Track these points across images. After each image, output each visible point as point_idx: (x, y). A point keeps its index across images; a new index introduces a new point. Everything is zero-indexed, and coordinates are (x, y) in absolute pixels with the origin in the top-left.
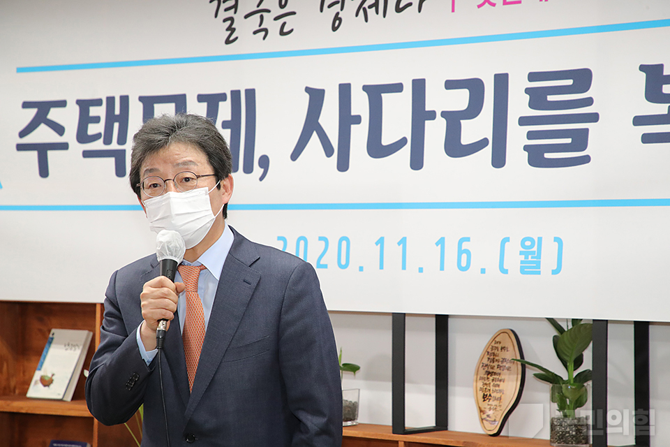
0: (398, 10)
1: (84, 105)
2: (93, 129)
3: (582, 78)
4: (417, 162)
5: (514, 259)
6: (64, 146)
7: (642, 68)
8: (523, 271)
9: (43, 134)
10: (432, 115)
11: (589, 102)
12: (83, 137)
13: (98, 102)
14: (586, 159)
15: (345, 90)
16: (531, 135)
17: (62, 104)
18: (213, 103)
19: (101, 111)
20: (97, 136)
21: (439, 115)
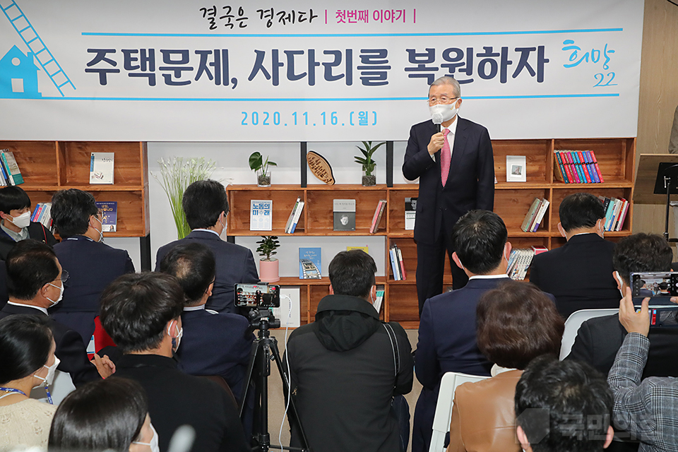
0: (300, 21)
1: (127, 53)
2: (133, 64)
3: (383, 53)
4: (312, 82)
5: (356, 119)
6: (118, 71)
7: (407, 50)
8: (360, 124)
9: (102, 65)
10: (318, 64)
11: (387, 62)
12: (127, 66)
13: (136, 51)
14: (387, 83)
15: (275, 53)
16: (362, 73)
17: (114, 51)
18: (204, 54)
19: (138, 55)
20: (137, 67)
21: (321, 64)
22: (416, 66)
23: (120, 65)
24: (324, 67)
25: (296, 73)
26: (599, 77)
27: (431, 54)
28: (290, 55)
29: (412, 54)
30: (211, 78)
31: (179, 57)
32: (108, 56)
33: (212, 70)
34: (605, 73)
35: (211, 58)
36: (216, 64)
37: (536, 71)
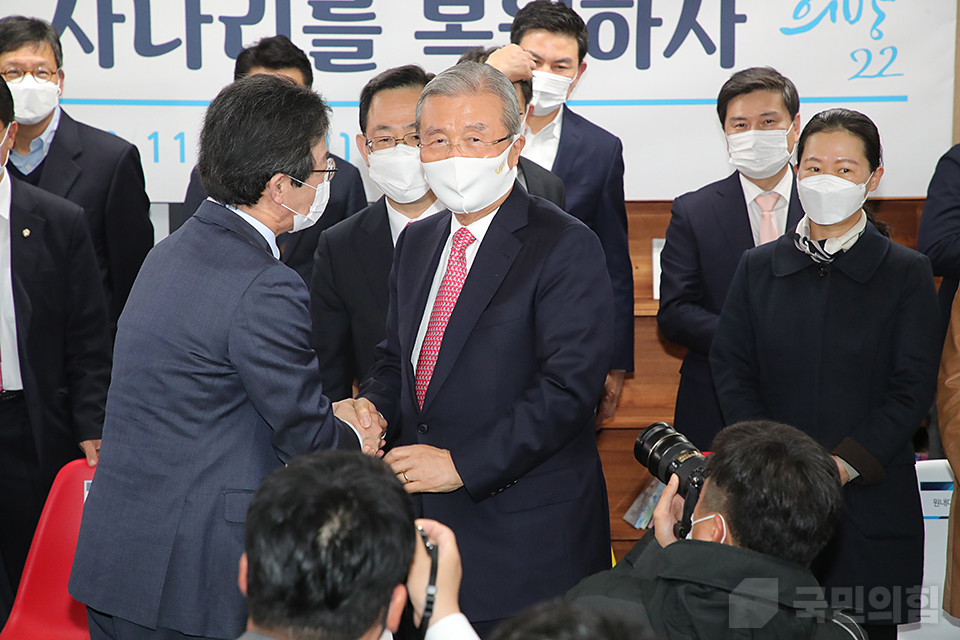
4: (194, 61)
10: (209, 19)
11: (372, 16)
14: (373, 66)
16: (316, 43)
21: (216, 19)
22: (441, 26)
24: (222, 26)
25: (157, 40)
26: (862, 57)
34: (875, 47)
37: (717, 41)
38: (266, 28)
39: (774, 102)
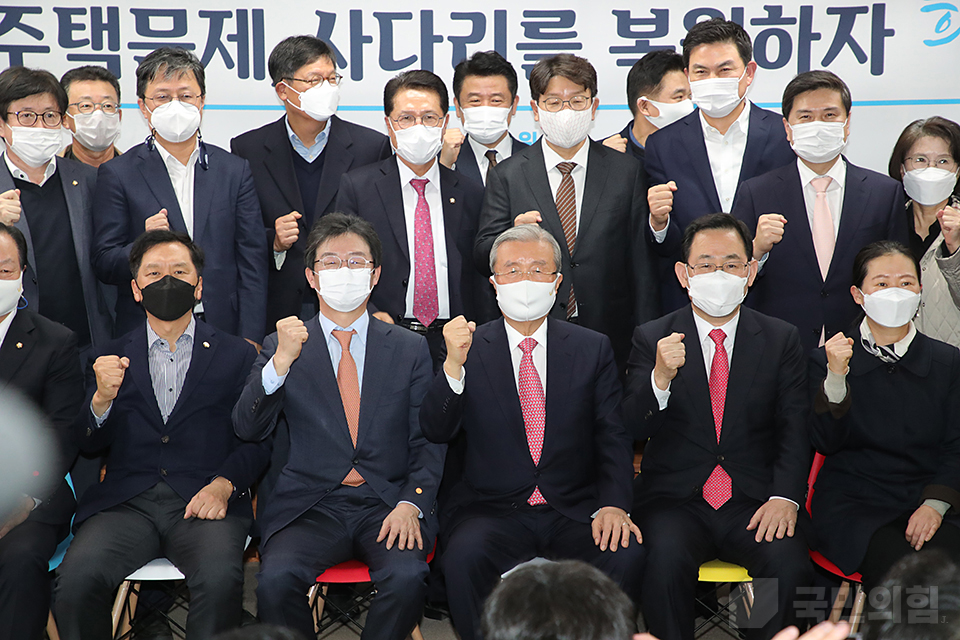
1: (64, 14)
2: (76, 35)
3: (568, 18)
6: (46, 49)
7: (614, 12)
10: (440, 39)
11: (574, 34)
12: (65, 40)
13: (82, 11)
15: (356, 17)
16: (527, 57)
17: (38, 10)
18: (216, 19)
19: (86, 19)
20: (84, 42)
21: (445, 39)
22: (631, 42)
23: (51, 38)
24: (451, 44)
25: (397, 57)
27: (661, 18)
28: (386, 20)
29: (624, 20)
30: (230, 65)
31: (166, 23)
32: (26, 19)
33: (232, 48)
35: (230, 26)
36: (240, 38)
37: (868, 53)
38: (487, 45)
39: (834, 100)
